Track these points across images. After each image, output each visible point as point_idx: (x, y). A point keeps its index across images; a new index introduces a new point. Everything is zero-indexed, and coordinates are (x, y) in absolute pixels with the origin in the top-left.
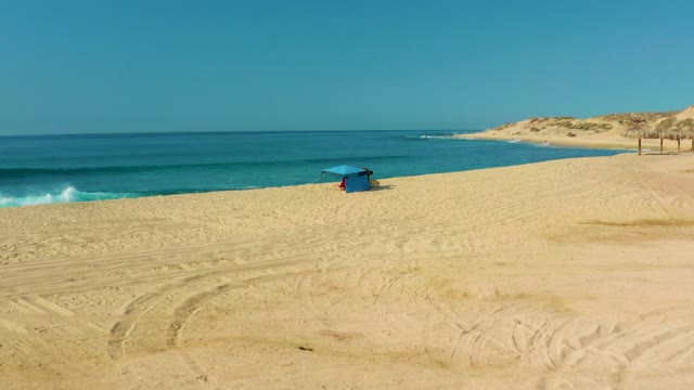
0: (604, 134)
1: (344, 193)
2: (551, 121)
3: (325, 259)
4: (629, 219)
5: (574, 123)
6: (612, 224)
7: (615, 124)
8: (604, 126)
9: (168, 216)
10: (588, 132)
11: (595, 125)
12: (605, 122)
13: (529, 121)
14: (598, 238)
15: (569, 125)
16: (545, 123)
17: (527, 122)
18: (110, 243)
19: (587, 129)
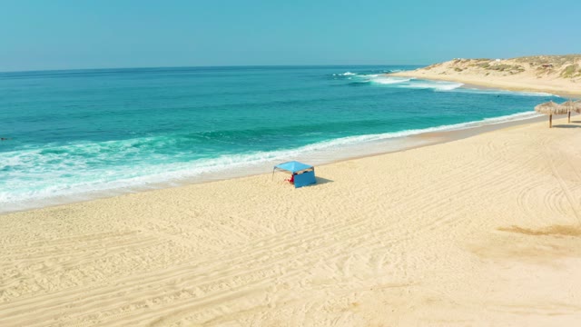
0: (517, 76)
1: (293, 187)
2: (472, 62)
3: (275, 289)
4: (542, 224)
5: (491, 64)
6: (528, 232)
7: (526, 66)
8: (517, 68)
9: (138, 229)
10: (503, 72)
11: (510, 66)
12: (518, 64)
13: (453, 62)
14: (515, 253)
15: (487, 66)
16: (467, 64)
17: (451, 62)
18: (86, 271)
19: (502, 70)
